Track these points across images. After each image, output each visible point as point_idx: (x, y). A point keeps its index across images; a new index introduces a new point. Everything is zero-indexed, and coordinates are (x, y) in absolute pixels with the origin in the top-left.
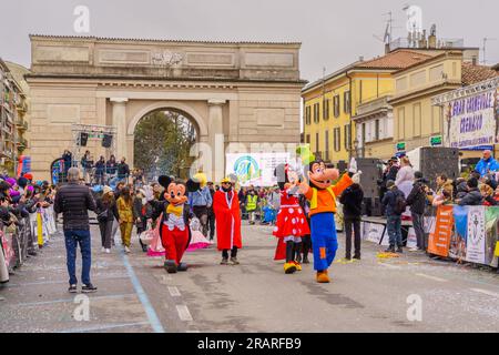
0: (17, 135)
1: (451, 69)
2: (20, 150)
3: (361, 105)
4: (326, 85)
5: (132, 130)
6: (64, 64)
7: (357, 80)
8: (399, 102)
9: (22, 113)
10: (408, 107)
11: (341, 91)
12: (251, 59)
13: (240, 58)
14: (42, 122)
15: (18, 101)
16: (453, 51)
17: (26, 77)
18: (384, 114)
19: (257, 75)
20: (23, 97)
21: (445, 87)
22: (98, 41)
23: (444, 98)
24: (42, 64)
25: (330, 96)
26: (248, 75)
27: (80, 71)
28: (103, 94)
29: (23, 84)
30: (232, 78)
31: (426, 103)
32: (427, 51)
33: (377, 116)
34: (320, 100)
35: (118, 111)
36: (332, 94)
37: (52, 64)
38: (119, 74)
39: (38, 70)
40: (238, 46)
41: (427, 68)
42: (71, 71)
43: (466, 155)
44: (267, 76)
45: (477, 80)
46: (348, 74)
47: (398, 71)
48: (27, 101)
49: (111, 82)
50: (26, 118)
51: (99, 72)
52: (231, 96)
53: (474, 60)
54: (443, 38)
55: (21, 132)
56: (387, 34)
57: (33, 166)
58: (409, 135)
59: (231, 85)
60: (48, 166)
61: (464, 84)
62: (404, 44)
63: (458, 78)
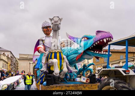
2: (17, 69)
5: (33, 67)
9: (18, 64)
14: (21, 66)
20: (18, 62)
22: (28, 55)
24: (21, 58)
27: (26, 59)
28: (29, 62)
29: (18, 60)
35: (31, 64)
37: (22, 58)
38: (31, 59)
39: (20, 59)
42: (25, 59)
50: (18, 65)
51: (29, 59)
55: (17, 67)
60: (21, 72)
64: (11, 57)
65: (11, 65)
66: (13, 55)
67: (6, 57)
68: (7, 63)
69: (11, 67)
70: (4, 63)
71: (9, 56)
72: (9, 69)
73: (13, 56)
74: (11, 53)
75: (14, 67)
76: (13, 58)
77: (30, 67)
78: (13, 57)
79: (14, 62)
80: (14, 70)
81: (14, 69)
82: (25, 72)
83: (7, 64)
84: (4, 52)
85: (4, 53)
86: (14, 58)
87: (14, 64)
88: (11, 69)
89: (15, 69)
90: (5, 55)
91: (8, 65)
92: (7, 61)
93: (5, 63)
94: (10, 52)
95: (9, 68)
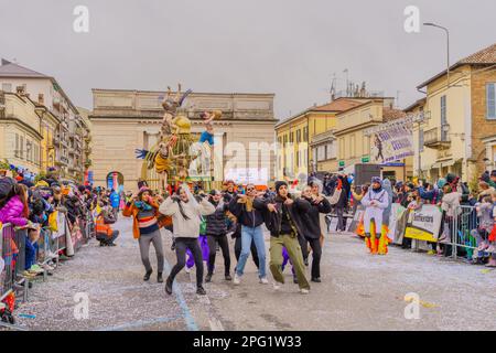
0: (84, 156)
1: (375, 112)
2: (87, 167)
3: (315, 136)
4: (292, 122)
6: (116, 108)
7: (312, 119)
8: (340, 134)
9: (87, 142)
10: (347, 137)
11: (302, 126)
12: (241, 105)
13: (233, 104)
14: (101, 148)
15: (85, 134)
16: (377, 100)
17: (90, 117)
18: (331, 142)
19: (245, 116)
20: (88, 131)
21: (372, 123)
22: (138, 93)
23: (371, 131)
24: (100, 109)
25: (294, 130)
26: (239, 115)
27: (127, 114)
28: (142, 129)
29: (88, 123)
30: (228, 117)
31: (359, 134)
32: (359, 99)
33: (326, 143)
34: (288, 133)
35: (152, 139)
36: (297, 128)
37: (107, 108)
38: (152, 115)
39: (98, 113)
40: (232, 96)
41: (359, 111)
42: (120, 113)
43: (386, 169)
44: (252, 116)
45: (392, 119)
46: (306, 115)
47: (340, 113)
48: (91, 133)
49: (147, 121)
50: (90, 145)
51: (140, 114)
52: (228, 130)
53: (391, 106)
54: (370, 91)
55: (87, 154)
56: (332, 88)
57: (94, 177)
58: (348, 156)
59: (228, 122)
60: (105, 177)
61: (384, 121)
62: (344, 95)
63: (380, 118)
64: (56, 106)
65: (56, 145)
66: (63, 95)
67: (30, 108)
68: (39, 136)
69: (58, 155)
70: (20, 133)
71: (48, 104)
72: (44, 165)
73: (67, 99)
74: (56, 86)
75: (71, 155)
76: (65, 112)
78: (64, 105)
79: (72, 129)
80: (72, 171)
81: (71, 165)
82: (121, 181)
83: (35, 142)
84: (19, 83)
85: (20, 90)
86: (70, 111)
87: (72, 139)
88: (59, 165)
89: (77, 164)
90: (27, 96)
91: (44, 143)
92: (36, 126)
93: (28, 137)
94: (52, 80)
95: (45, 159)
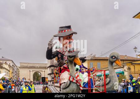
2: (19, 77)
5: (33, 74)
6: (24, 66)
9: (19, 72)
14: (21, 73)
22: (28, 63)
28: (29, 70)
29: (19, 68)
30: (45, 68)
35: (31, 72)
39: (21, 67)
42: (25, 67)
48: (20, 70)
49: (30, 68)
52: (45, 70)
55: (19, 74)
57: (20, 79)
64: (13, 66)
65: (13, 73)
66: (14, 63)
67: (8, 66)
69: (13, 75)
70: (6, 71)
71: (11, 65)
75: (16, 74)
77: (30, 75)
78: (14, 65)
79: (16, 70)
80: (16, 78)
82: (25, 79)
85: (6, 62)
87: (16, 72)
89: (17, 76)
90: (7, 64)
91: (10, 72)
92: (9, 69)
93: (7, 71)
94: (12, 60)
95: (10, 75)
